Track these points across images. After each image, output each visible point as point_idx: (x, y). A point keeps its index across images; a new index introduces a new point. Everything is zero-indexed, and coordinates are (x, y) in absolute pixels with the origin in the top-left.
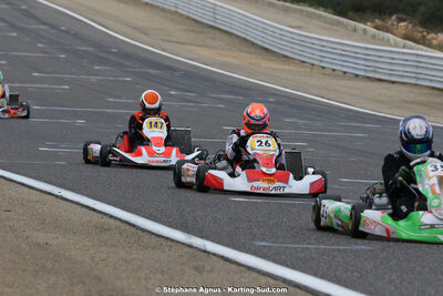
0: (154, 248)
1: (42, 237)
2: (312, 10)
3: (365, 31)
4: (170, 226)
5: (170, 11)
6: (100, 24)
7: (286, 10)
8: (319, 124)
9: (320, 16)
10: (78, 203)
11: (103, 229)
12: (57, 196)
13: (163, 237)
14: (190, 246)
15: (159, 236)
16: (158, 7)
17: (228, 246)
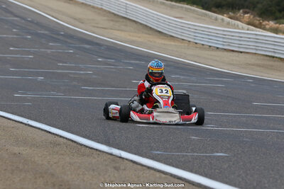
0: (88, 156)
1: (16, 150)
2: (188, 7)
3: (223, 20)
4: (99, 142)
5: (97, 8)
6: (53, 17)
7: (172, 7)
8: (194, 79)
9: (194, 10)
10: (39, 129)
11: (56, 144)
12: (26, 124)
13: (94, 149)
14: (111, 154)
15: (92, 148)
16: (90, 5)
17: (135, 154)
